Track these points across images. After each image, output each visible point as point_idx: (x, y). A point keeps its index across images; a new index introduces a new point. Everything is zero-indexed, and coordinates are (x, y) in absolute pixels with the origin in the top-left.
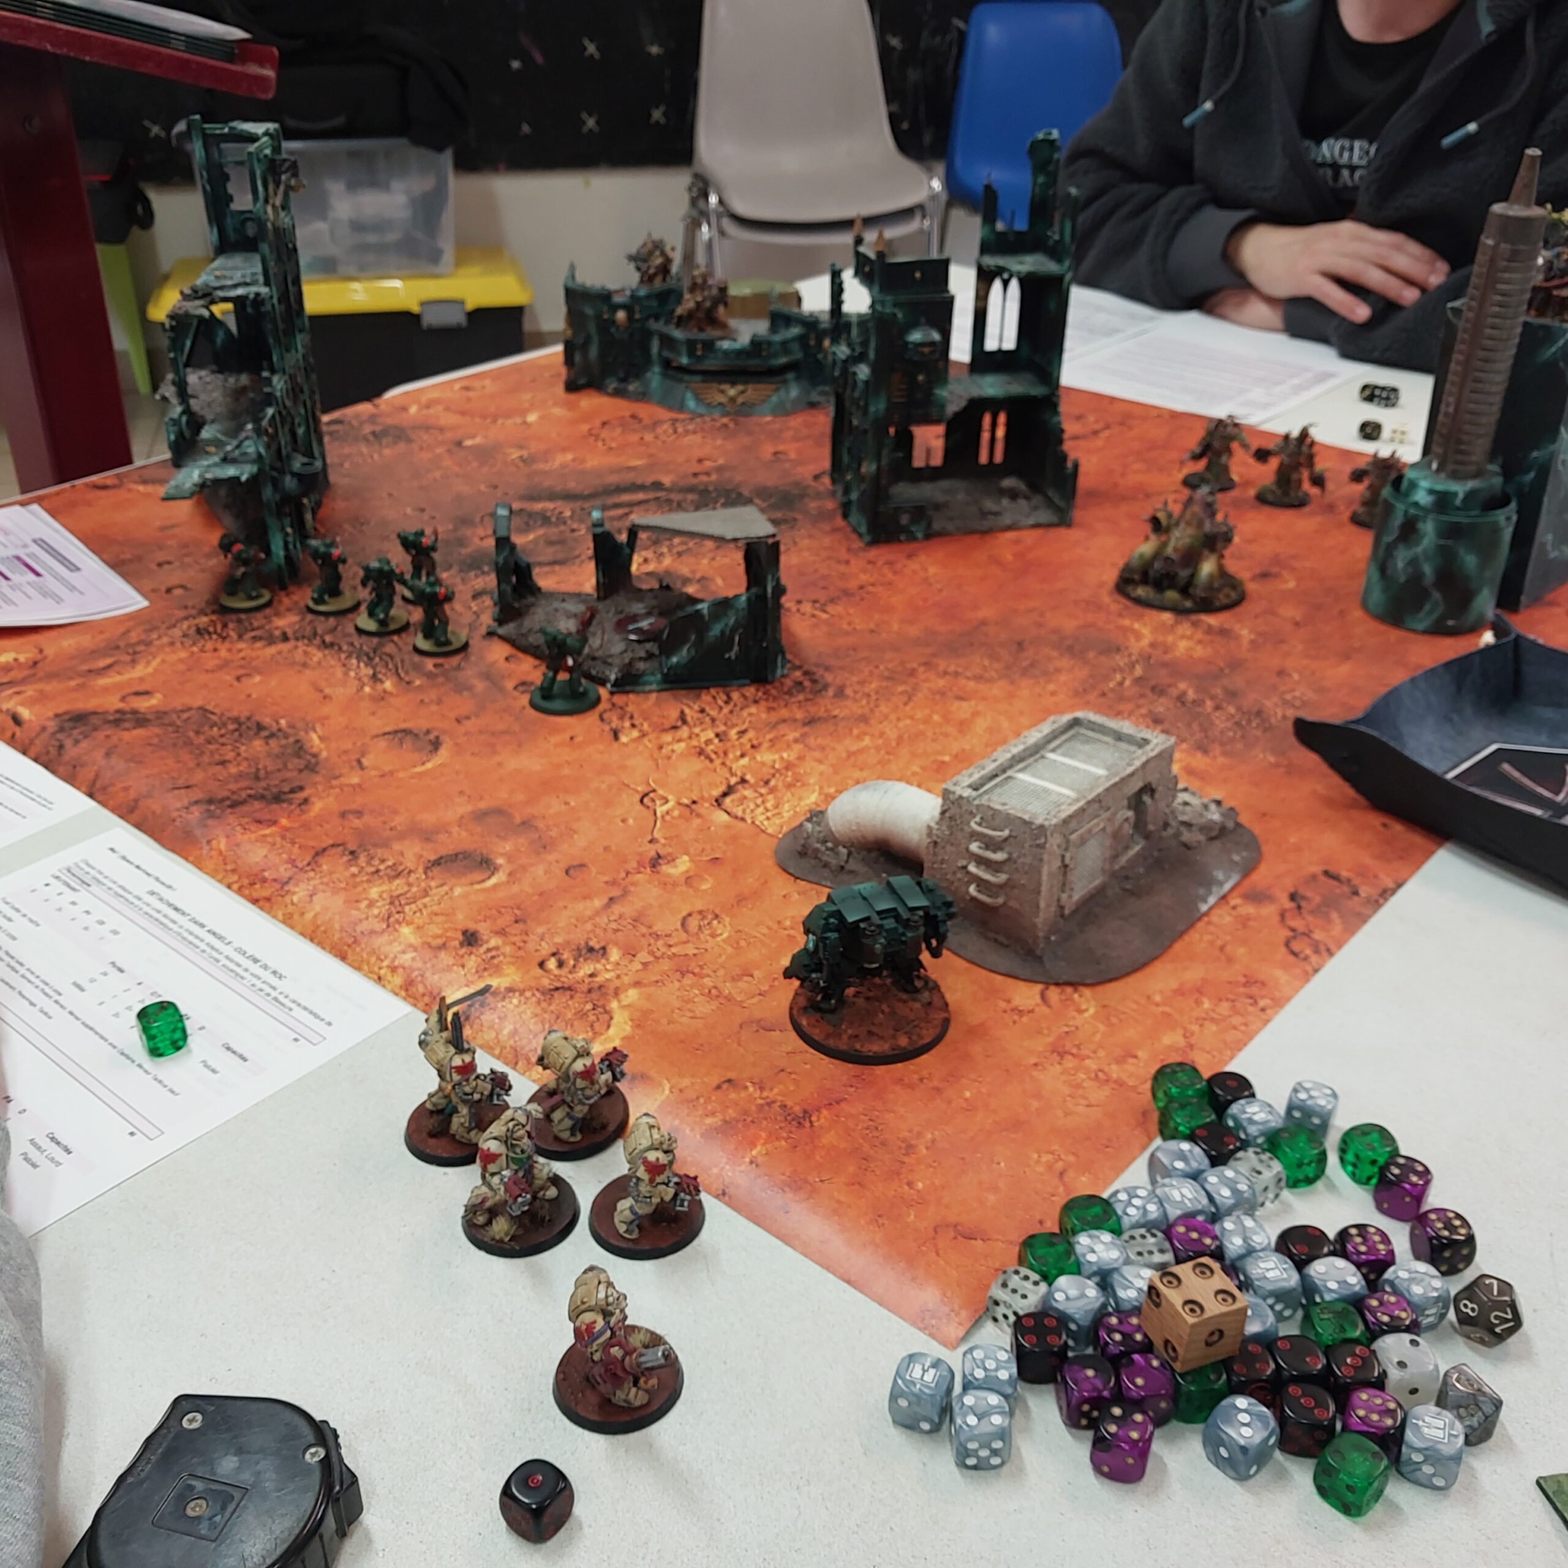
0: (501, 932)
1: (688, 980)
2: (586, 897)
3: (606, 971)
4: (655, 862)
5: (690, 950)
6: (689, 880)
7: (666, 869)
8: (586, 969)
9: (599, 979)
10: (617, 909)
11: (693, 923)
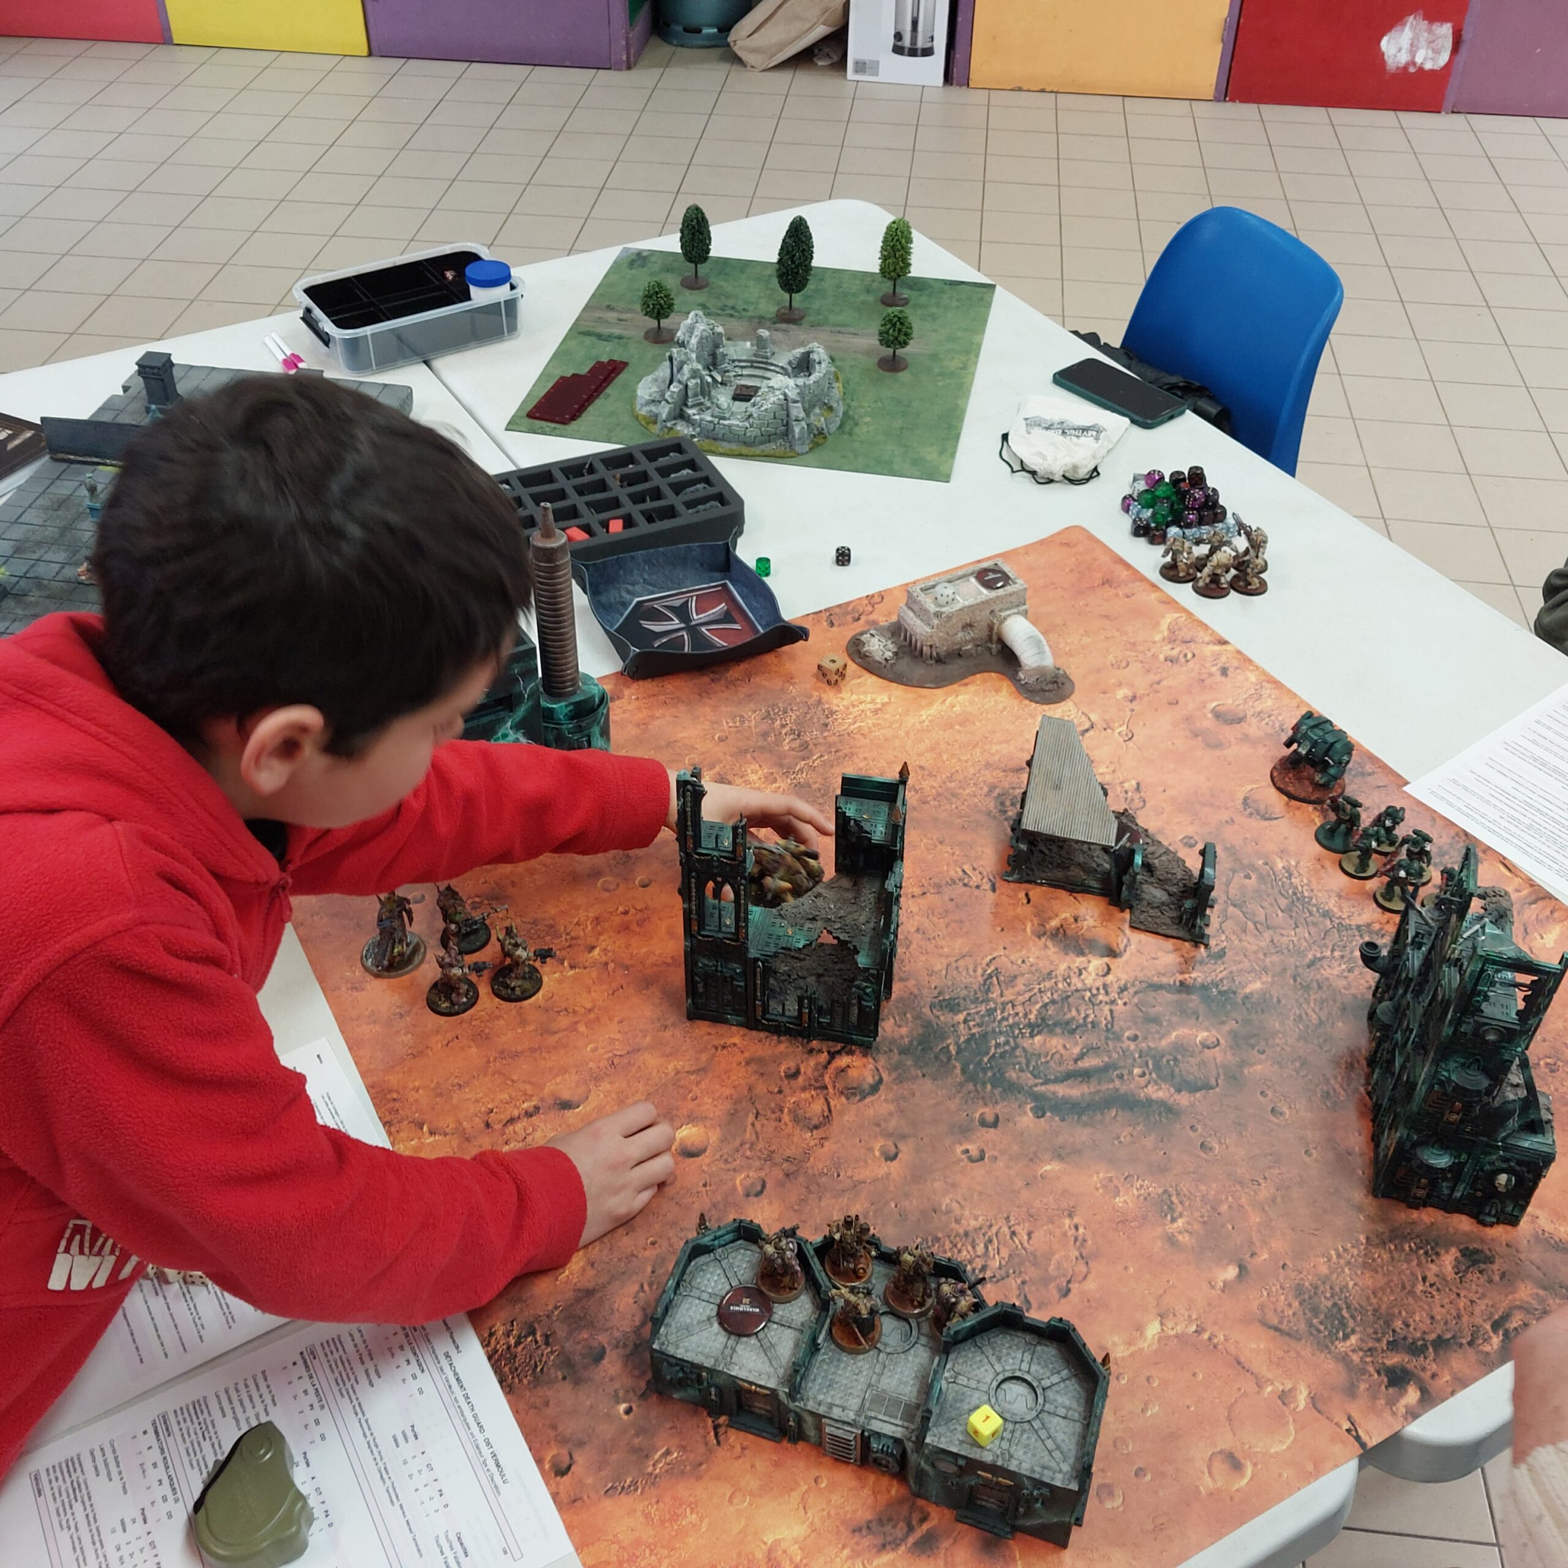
0: (1211, 675)
1: (1132, 640)
2: (1170, 687)
3: (1167, 650)
4: (1133, 699)
5: (1128, 653)
6: (1120, 685)
7: (1130, 694)
8: (1175, 652)
9: (1170, 646)
10: (1157, 678)
11: (1124, 664)
